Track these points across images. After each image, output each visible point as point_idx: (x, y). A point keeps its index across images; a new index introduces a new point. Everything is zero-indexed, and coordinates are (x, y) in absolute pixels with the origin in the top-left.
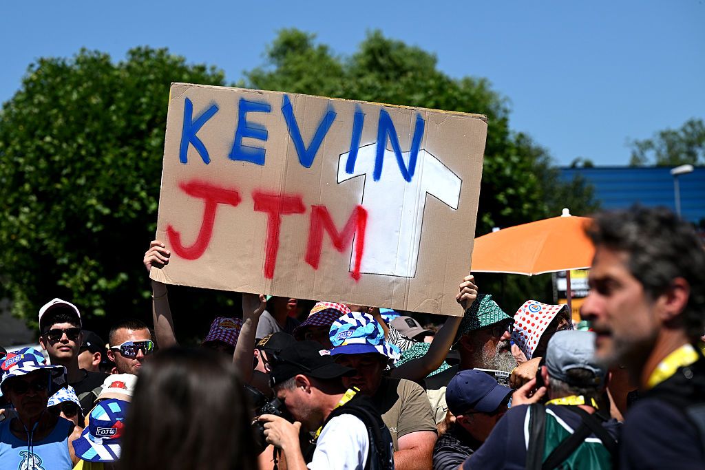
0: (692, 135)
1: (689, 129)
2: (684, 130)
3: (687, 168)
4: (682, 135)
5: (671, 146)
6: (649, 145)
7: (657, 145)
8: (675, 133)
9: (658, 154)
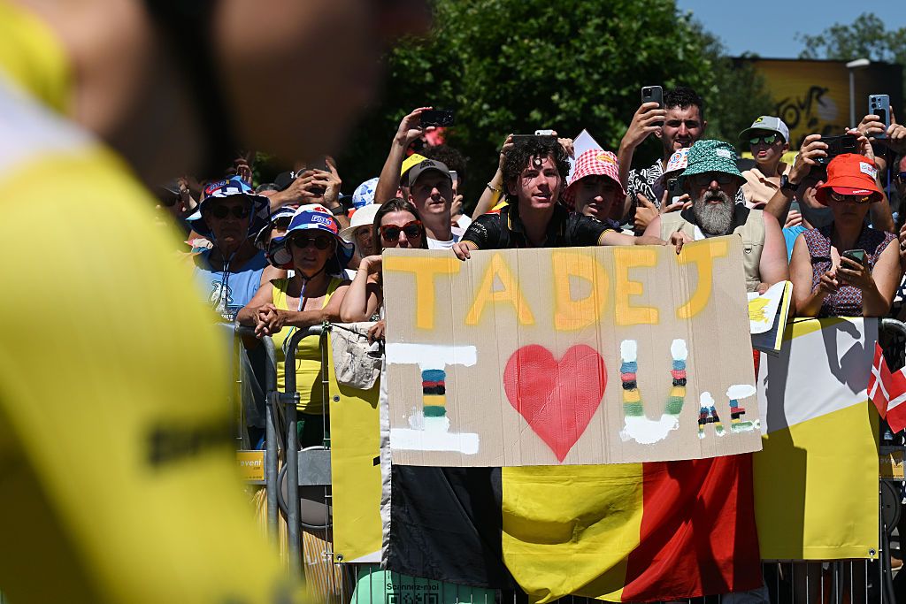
0: (864, 31)
1: (861, 27)
2: (855, 26)
3: (864, 62)
4: (854, 31)
5: (843, 42)
6: (820, 40)
7: (829, 42)
8: (845, 29)
9: (829, 50)
